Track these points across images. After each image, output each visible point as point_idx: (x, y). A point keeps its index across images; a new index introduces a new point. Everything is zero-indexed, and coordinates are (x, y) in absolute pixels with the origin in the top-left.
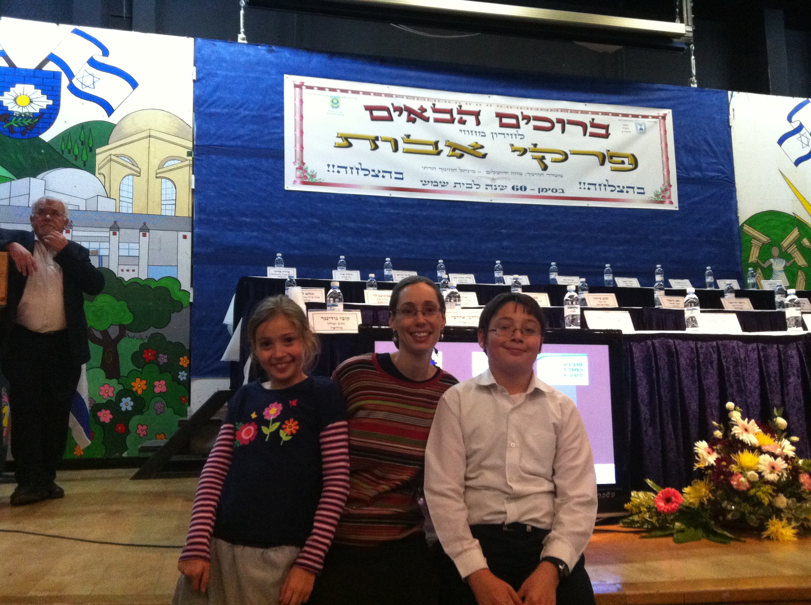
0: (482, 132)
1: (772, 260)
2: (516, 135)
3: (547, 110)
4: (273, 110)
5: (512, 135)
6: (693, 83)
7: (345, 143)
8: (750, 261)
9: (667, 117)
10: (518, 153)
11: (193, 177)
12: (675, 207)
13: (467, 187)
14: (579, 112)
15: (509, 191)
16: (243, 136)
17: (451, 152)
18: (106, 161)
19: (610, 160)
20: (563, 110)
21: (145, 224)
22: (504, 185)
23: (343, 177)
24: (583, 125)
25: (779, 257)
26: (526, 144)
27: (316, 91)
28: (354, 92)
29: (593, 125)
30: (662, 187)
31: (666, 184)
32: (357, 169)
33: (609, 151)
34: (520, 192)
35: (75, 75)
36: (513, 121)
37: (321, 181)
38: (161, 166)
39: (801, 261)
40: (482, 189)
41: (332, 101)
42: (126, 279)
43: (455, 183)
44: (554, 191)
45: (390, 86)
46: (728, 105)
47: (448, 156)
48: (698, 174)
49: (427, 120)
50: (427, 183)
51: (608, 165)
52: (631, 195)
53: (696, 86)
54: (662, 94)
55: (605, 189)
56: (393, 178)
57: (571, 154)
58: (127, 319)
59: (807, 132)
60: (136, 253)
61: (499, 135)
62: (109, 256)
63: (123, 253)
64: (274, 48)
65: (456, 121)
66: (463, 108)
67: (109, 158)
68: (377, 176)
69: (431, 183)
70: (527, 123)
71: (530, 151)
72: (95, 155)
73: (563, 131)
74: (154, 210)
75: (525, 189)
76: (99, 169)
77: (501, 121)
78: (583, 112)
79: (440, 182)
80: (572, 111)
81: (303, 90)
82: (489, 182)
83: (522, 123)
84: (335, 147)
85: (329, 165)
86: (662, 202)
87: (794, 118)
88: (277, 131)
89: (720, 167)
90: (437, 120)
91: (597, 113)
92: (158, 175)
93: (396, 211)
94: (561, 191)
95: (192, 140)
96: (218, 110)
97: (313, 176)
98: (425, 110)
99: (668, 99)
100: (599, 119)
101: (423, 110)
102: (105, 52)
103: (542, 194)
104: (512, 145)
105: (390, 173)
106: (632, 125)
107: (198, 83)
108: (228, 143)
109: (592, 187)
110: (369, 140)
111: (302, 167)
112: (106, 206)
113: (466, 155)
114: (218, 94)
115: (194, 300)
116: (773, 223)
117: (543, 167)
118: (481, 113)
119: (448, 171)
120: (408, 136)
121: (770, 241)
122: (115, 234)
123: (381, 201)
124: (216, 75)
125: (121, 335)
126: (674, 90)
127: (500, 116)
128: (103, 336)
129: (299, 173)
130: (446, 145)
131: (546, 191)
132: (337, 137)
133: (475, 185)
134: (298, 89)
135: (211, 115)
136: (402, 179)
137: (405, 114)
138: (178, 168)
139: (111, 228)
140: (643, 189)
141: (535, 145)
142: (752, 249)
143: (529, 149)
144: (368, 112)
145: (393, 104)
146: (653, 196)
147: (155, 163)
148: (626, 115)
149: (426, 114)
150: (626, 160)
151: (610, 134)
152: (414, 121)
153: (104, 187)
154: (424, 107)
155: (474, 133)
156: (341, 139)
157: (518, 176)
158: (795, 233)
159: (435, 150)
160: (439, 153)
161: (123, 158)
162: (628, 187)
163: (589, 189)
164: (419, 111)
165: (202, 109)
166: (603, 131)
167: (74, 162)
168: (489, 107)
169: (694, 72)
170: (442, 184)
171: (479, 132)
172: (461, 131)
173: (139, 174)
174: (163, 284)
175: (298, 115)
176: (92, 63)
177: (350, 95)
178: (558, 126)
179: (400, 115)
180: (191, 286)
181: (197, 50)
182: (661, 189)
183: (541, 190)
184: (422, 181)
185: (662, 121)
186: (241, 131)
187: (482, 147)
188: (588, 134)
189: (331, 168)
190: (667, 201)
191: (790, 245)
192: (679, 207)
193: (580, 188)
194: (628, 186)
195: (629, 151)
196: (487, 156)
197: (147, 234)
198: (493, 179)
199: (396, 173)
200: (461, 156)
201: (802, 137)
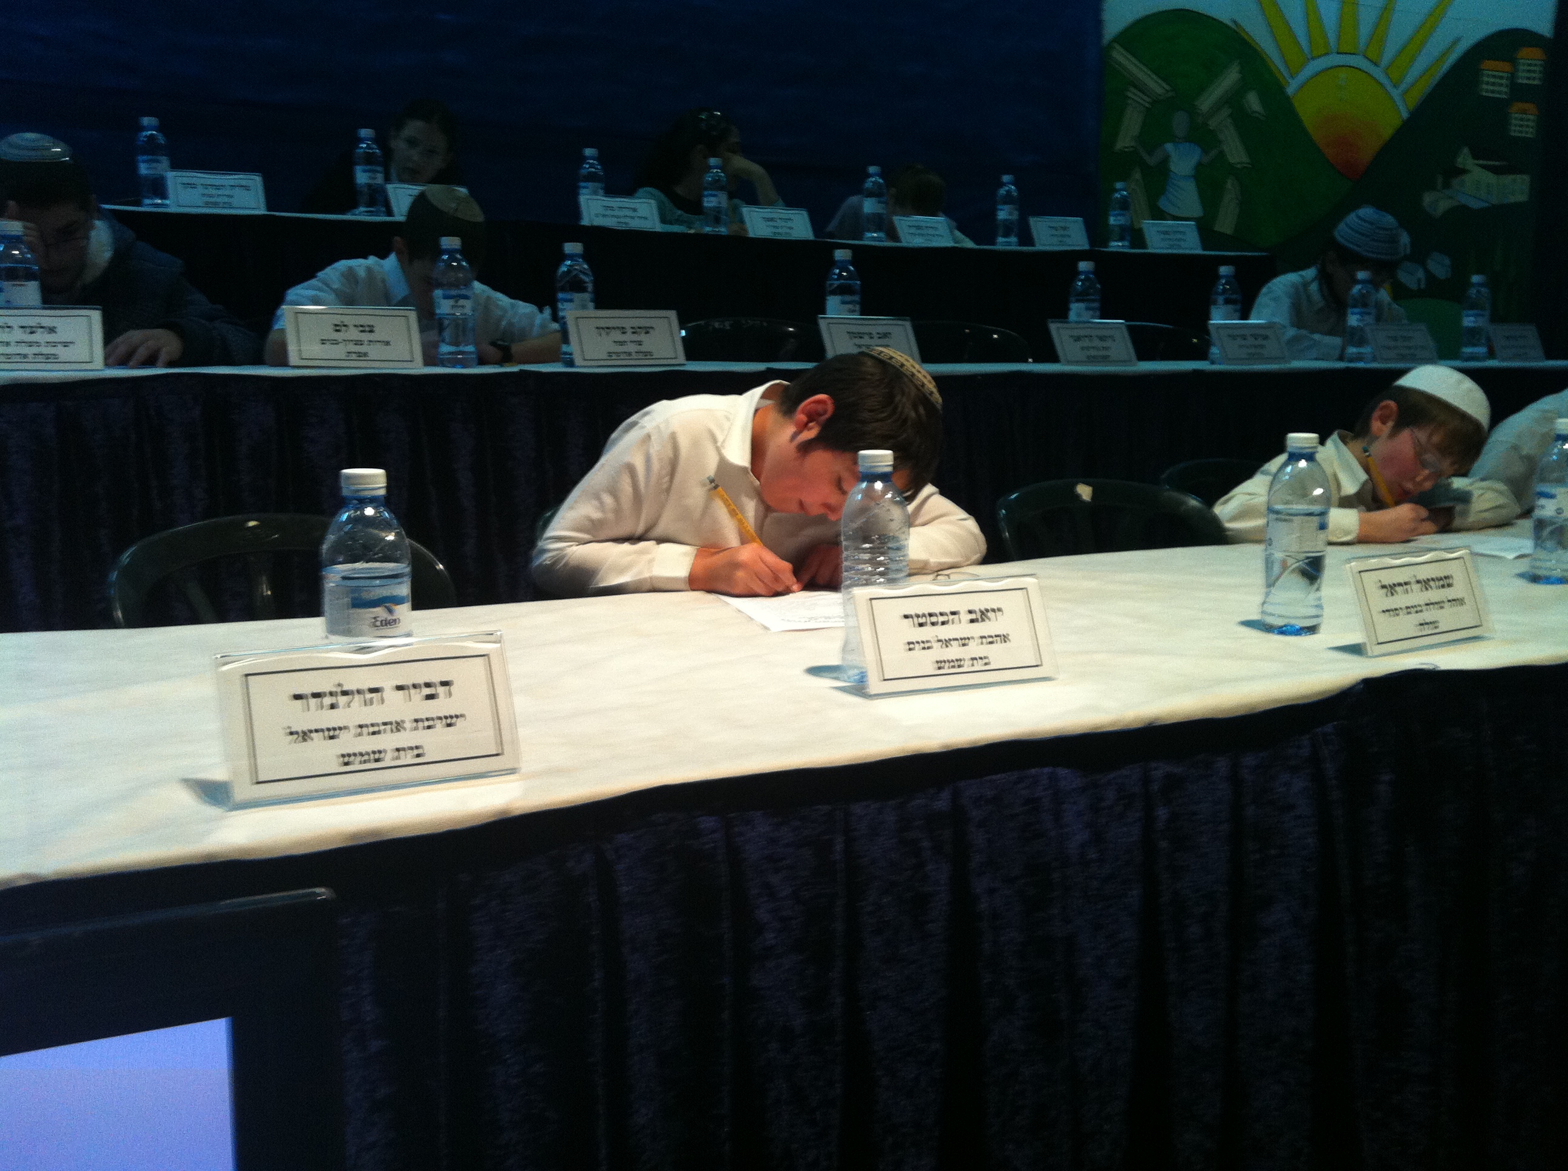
1: (1169, 147)
8: (1118, 146)
25: (1187, 139)
39: (1236, 153)
116: (1184, 45)
121: (1170, 94)
142: (1127, 114)
158: (1231, 77)
191: (1216, 108)
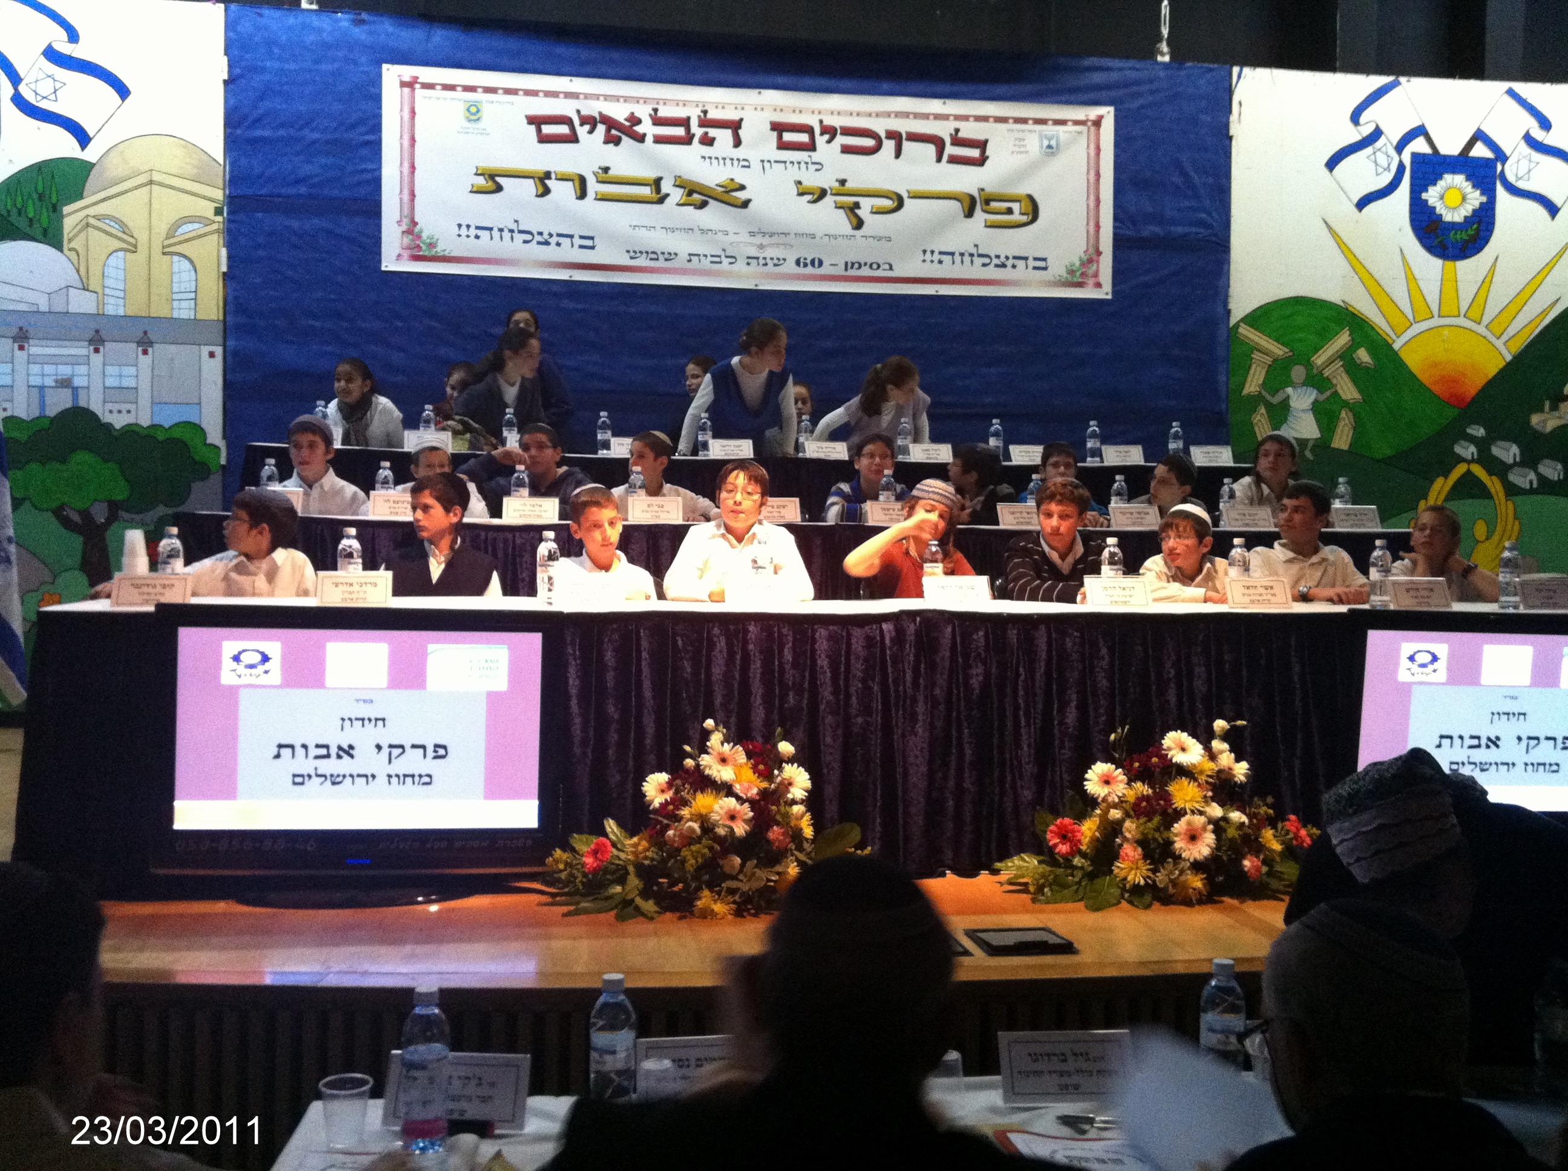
0: (744, 160)
2: (807, 163)
3: (870, 115)
4: (363, 129)
5: (799, 163)
6: (1163, 54)
7: (490, 185)
8: (1245, 392)
9: (1104, 122)
10: (809, 197)
11: (224, 252)
12: (1105, 292)
13: (712, 262)
14: (931, 117)
15: (790, 267)
16: (310, 177)
17: (684, 198)
18: (79, 227)
19: (985, 207)
20: (898, 115)
21: (145, 333)
22: (781, 257)
23: (486, 245)
24: (939, 143)
25: (1305, 384)
26: (826, 180)
27: (438, 92)
28: (509, 91)
29: (957, 141)
30: (1083, 255)
31: (1091, 250)
32: (511, 231)
33: (983, 190)
34: (809, 270)
35: (22, 76)
36: (804, 138)
37: (446, 253)
38: (171, 233)
39: (1348, 391)
40: (740, 266)
41: (468, 110)
42: (118, 426)
43: (690, 255)
44: (875, 266)
45: (574, 79)
46: (1230, 92)
47: (678, 205)
48: (1157, 229)
49: (641, 138)
50: (638, 255)
51: (979, 216)
52: (1021, 272)
53: (1167, 59)
54: (1097, 78)
55: (972, 262)
56: (576, 246)
57: (910, 197)
58: (121, 493)
59: (1388, 144)
60: (131, 383)
61: (775, 165)
62: (88, 388)
63: (111, 382)
64: (364, 16)
65: (696, 140)
66: (709, 116)
67: (84, 223)
68: (547, 243)
69: (645, 255)
70: (829, 142)
71: (832, 194)
72: (62, 217)
73: (898, 154)
74: (160, 310)
75: (821, 263)
76: (70, 241)
77: (780, 137)
78: (938, 117)
79: (663, 253)
80: (917, 116)
81: (417, 91)
82: (753, 252)
83: (821, 140)
84: (471, 192)
85: (460, 226)
86: (1080, 285)
87: (1363, 119)
88: (370, 166)
89: (1204, 215)
90: (659, 140)
91: (965, 118)
92: (166, 250)
93: (580, 306)
94: (887, 267)
95: (221, 185)
96: (266, 133)
97: (432, 245)
98: (639, 122)
99: (1107, 87)
100: (969, 130)
101: (635, 120)
102: (73, 36)
103: (851, 272)
104: (800, 183)
105: (571, 237)
106: (1033, 139)
107: (231, 86)
108: (283, 191)
109: (947, 259)
110: (532, 177)
111: (411, 229)
112: (82, 303)
113: (711, 201)
114: (266, 105)
115: (228, 460)
116: (1300, 320)
117: (855, 221)
118: (744, 124)
119: (677, 233)
120: (606, 170)
121: (1291, 354)
122: (97, 351)
123: (555, 288)
124: (264, 70)
125: (112, 518)
126: (1121, 69)
127: (779, 128)
128: (83, 520)
129: (407, 240)
130: (675, 186)
131: (860, 267)
132: (476, 174)
133: (727, 257)
134: (406, 90)
135: (254, 141)
136: (593, 248)
137: (601, 129)
138: (200, 236)
139: (91, 341)
140: (1044, 260)
141: (843, 182)
142: (1252, 371)
143: (831, 189)
144: (533, 128)
145: (578, 112)
146: (1065, 275)
147: (161, 227)
148: (1024, 121)
149: (639, 129)
150: (1015, 206)
151: (987, 157)
152: (617, 141)
153: (78, 271)
154: (637, 114)
155: (728, 162)
156: (482, 178)
157: (809, 240)
158: (1343, 339)
159: (654, 195)
160: (661, 200)
161: (107, 221)
162: (1015, 258)
163: (940, 262)
164: (627, 124)
165: (239, 132)
166: (975, 153)
167: (27, 230)
168: (759, 113)
169: (1165, 31)
170: (667, 256)
171: (738, 160)
172: (703, 157)
173: (133, 249)
174: (177, 434)
175: (406, 137)
176: (51, 55)
177: (500, 97)
178: (889, 145)
179: (591, 132)
180: (225, 437)
181: (230, 25)
182: (1081, 259)
183: (849, 265)
184: (628, 252)
185: (1093, 129)
186: (307, 169)
187: (742, 188)
188: (945, 158)
189: (464, 229)
190: (1091, 281)
191: (1330, 361)
192: (1114, 292)
193: (924, 261)
194: (1017, 254)
195: (1023, 190)
196: (751, 205)
197: (150, 350)
198: (761, 247)
199: (582, 237)
200: (703, 205)
201: (1378, 154)
